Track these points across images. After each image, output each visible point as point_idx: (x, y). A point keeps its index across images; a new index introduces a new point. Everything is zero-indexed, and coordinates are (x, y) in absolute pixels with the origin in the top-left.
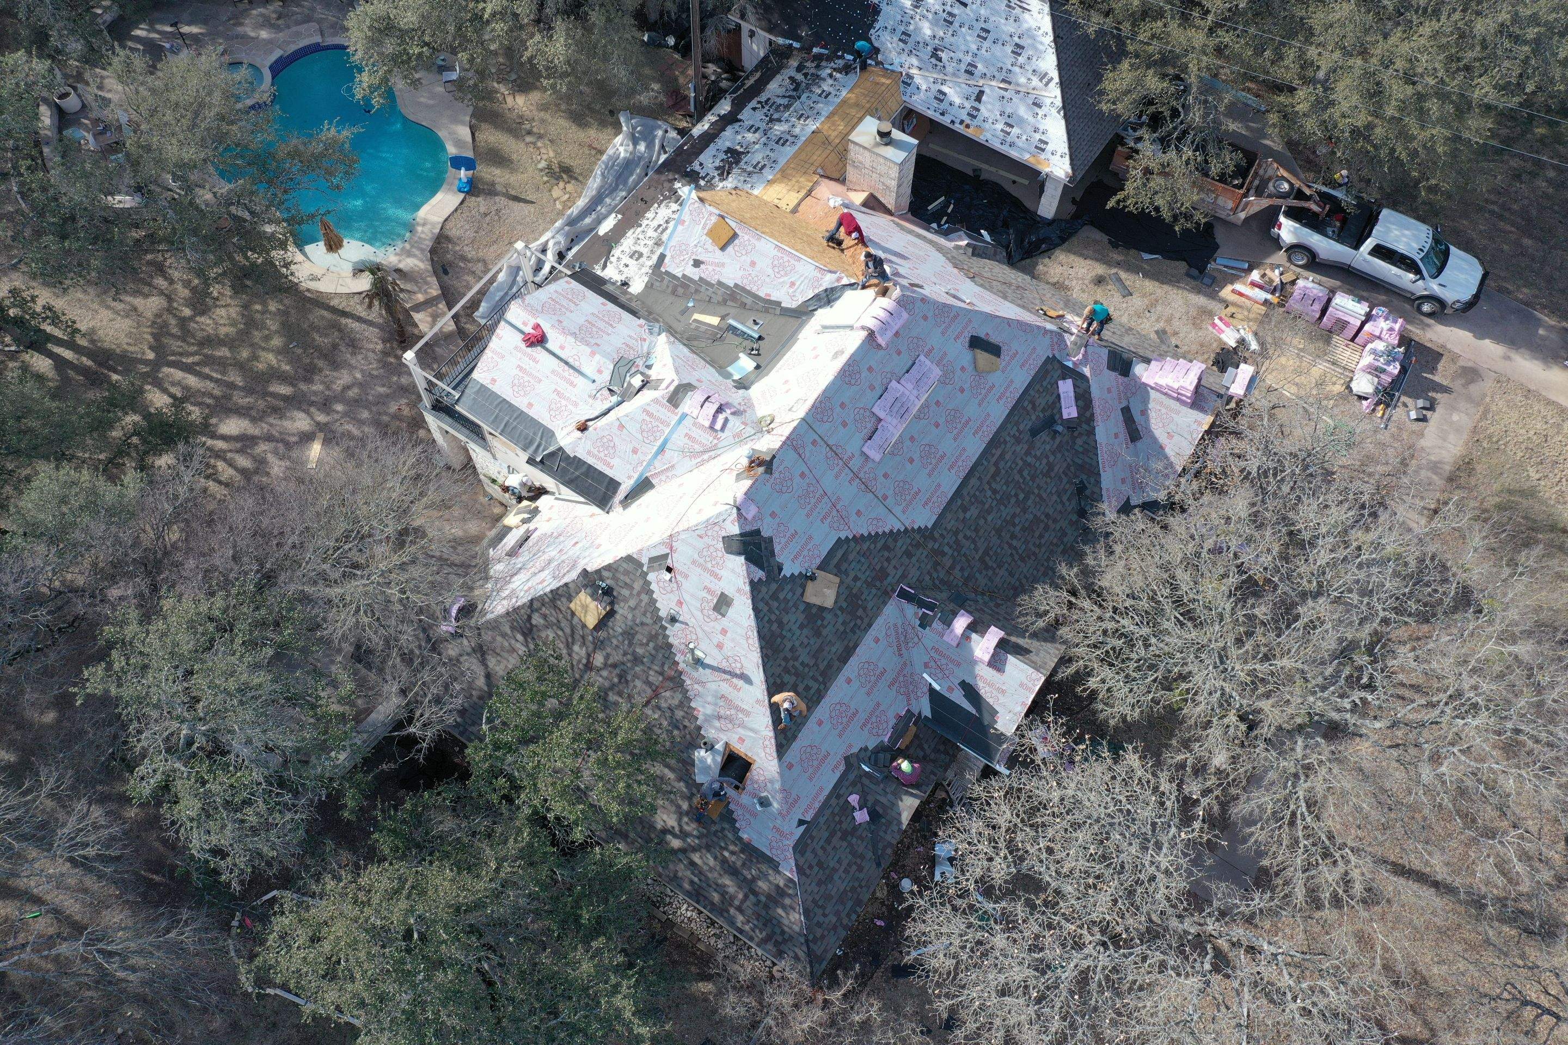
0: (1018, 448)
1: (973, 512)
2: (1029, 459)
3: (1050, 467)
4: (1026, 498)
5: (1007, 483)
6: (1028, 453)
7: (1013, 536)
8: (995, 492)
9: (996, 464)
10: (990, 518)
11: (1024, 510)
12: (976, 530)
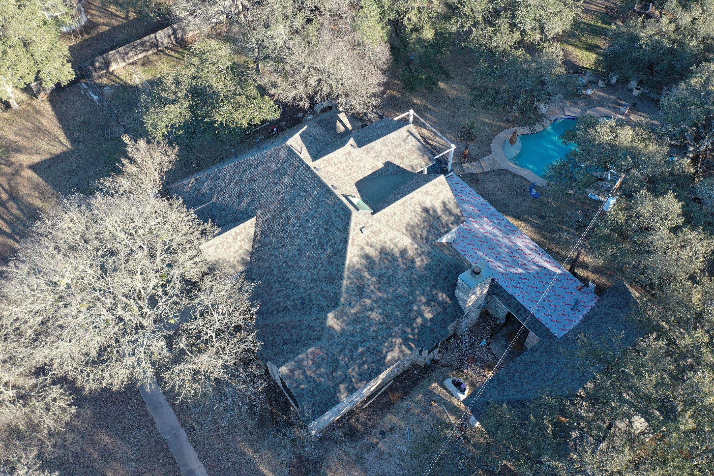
0: (296, 279)
1: (277, 253)
2: (292, 285)
3: (289, 298)
4: (280, 283)
5: (285, 272)
6: (294, 283)
7: (267, 274)
8: (282, 265)
9: (292, 266)
10: (274, 262)
11: (275, 282)
12: (271, 255)
